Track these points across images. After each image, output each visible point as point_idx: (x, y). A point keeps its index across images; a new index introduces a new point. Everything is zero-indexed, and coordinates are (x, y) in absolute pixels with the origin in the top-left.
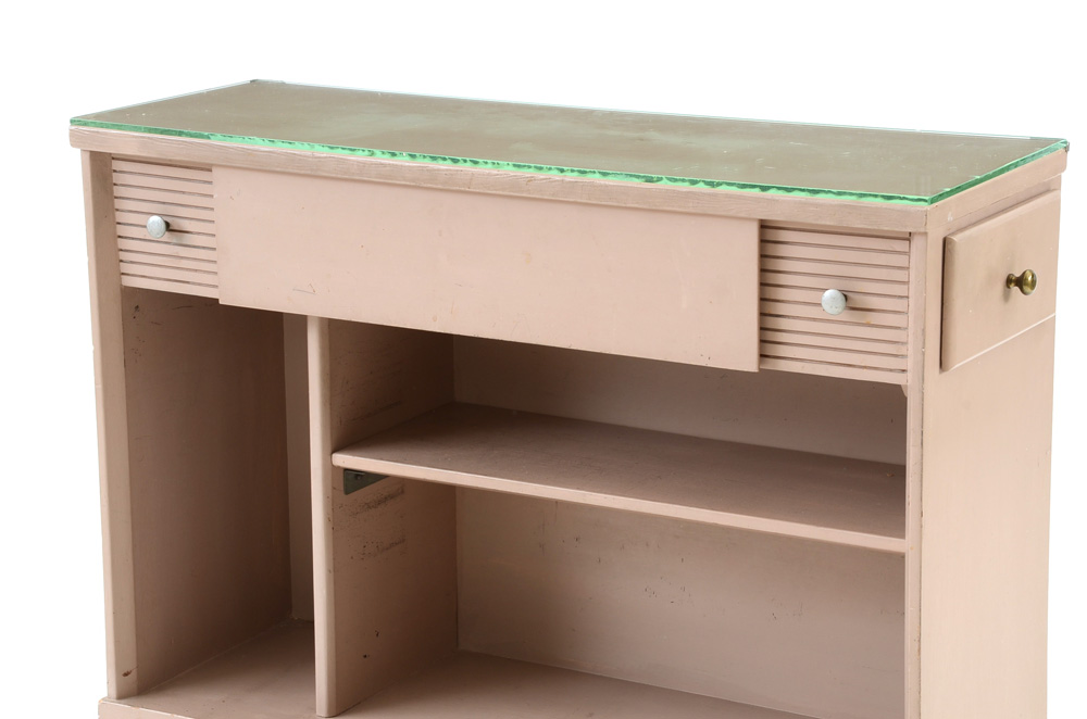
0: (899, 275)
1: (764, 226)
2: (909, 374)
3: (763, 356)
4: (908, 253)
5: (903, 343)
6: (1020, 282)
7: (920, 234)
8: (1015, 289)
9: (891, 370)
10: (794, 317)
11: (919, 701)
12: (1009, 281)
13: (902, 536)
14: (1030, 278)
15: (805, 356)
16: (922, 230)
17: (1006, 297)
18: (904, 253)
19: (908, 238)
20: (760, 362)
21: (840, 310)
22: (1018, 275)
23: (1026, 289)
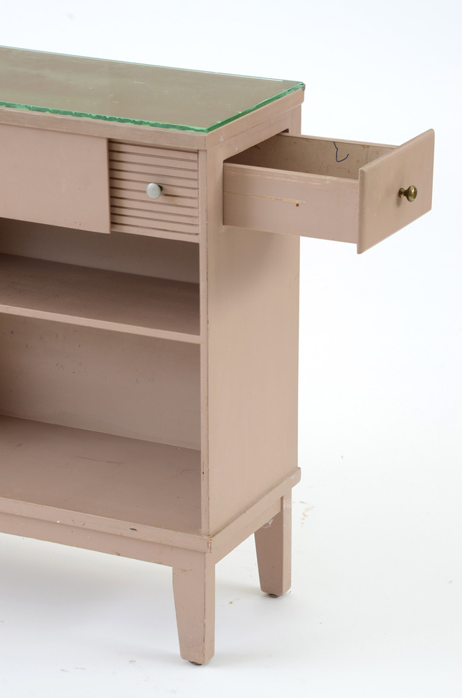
0: (193, 175)
1: (110, 142)
2: (200, 236)
3: (113, 223)
4: (197, 162)
5: (196, 217)
6: (406, 193)
7: (203, 150)
8: (404, 198)
9: (190, 234)
10: (132, 200)
11: (208, 435)
12: (400, 193)
13: (199, 334)
14: (413, 191)
15: (139, 224)
16: (203, 148)
17: (399, 203)
18: (195, 161)
19: (197, 152)
20: (111, 227)
21: (157, 196)
22: (406, 189)
23: (410, 197)
